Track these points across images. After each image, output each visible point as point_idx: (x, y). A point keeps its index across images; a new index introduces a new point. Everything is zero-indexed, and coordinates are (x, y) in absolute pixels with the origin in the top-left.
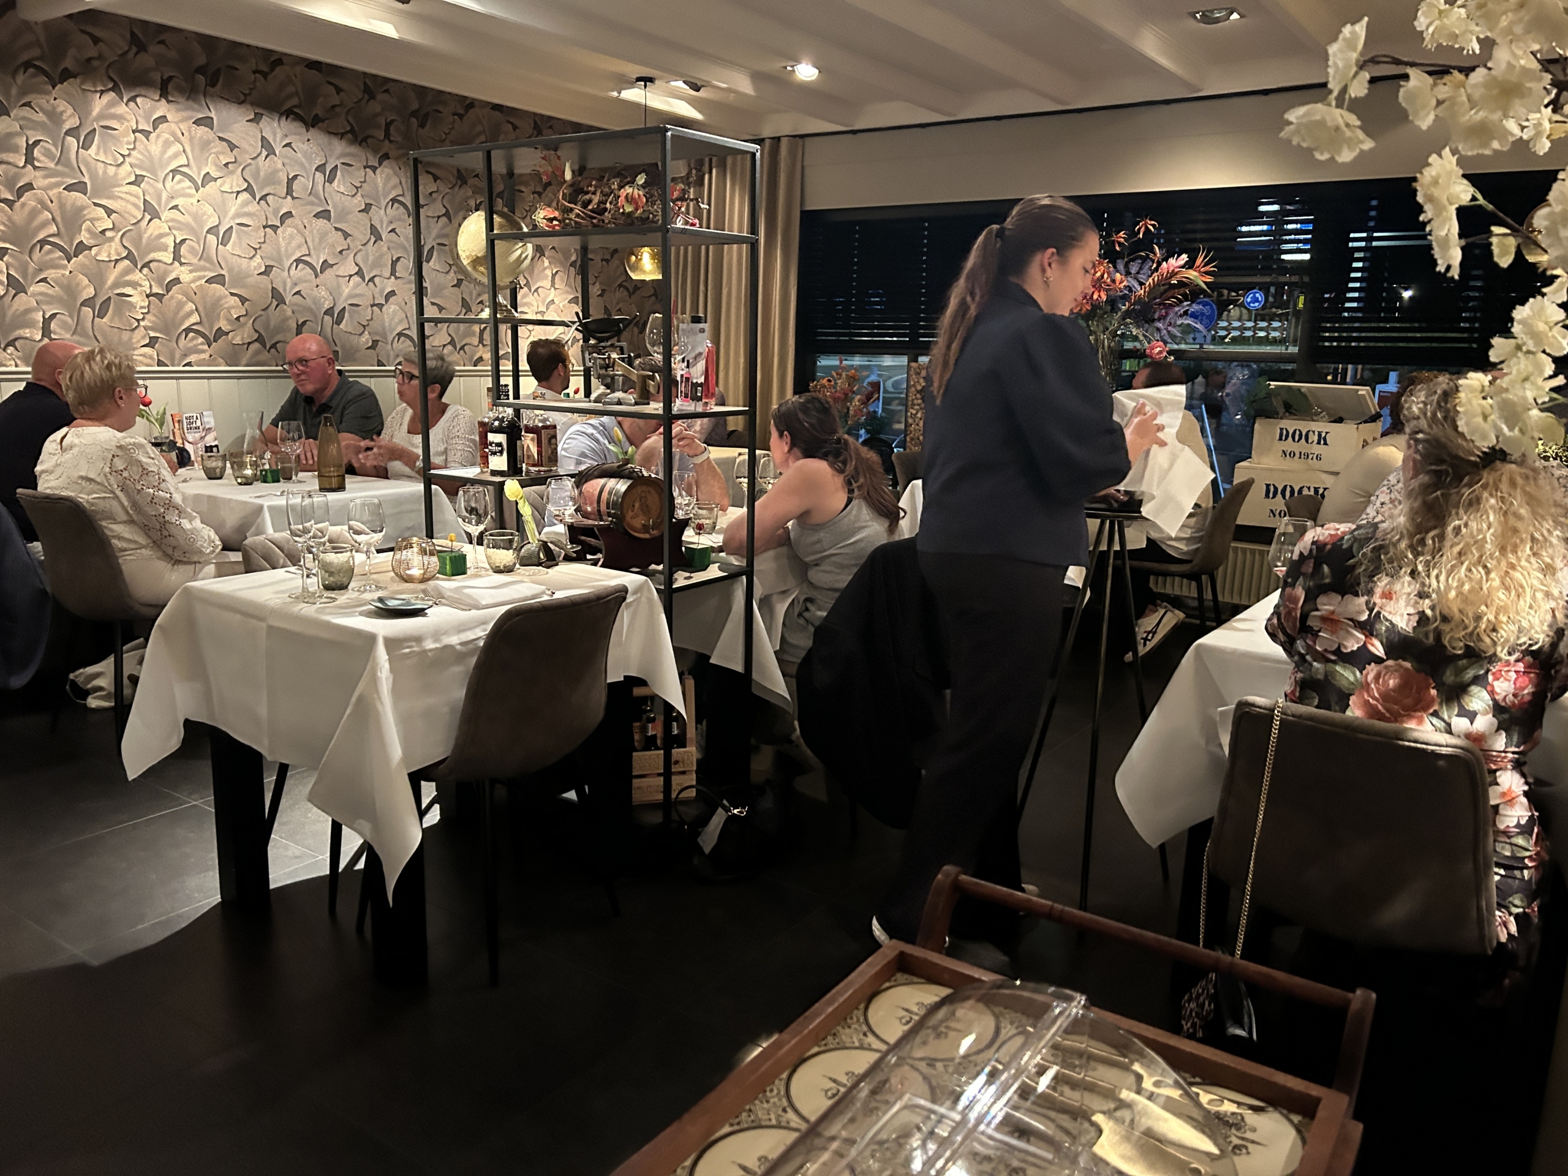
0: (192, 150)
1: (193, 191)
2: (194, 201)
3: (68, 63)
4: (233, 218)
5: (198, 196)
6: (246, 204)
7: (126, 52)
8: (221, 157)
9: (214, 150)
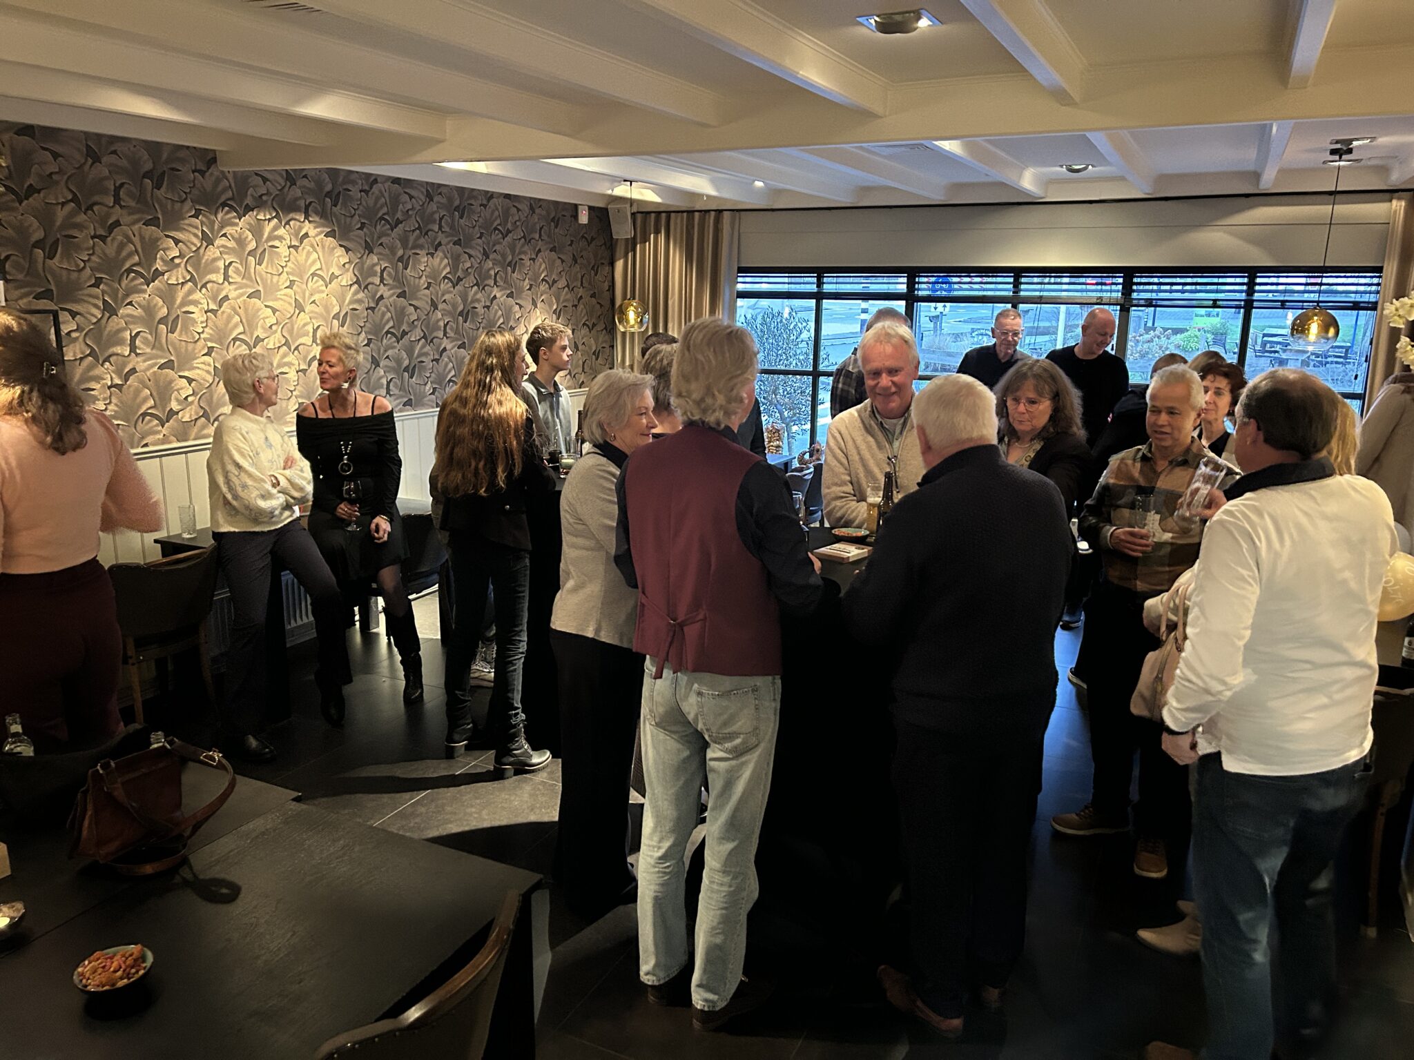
0: (323, 257)
1: (324, 288)
2: (324, 295)
3: (249, 201)
4: (348, 305)
5: (327, 291)
6: (356, 293)
7: (283, 187)
8: (341, 259)
9: (337, 255)
